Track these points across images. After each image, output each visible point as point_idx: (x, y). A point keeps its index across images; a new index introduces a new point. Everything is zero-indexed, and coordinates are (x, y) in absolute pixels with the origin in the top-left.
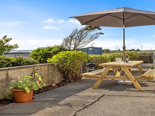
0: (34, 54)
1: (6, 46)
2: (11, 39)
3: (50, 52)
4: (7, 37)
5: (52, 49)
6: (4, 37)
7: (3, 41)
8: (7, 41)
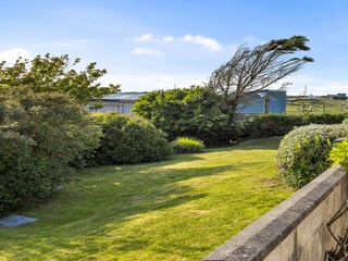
0: (142, 106)
1: (92, 88)
2: (104, 71)
3: (179, 102)
4: (96, 67)
5: (186, 95)
6: (91, 67)
7: (88, 75)
8: (96, 75)
